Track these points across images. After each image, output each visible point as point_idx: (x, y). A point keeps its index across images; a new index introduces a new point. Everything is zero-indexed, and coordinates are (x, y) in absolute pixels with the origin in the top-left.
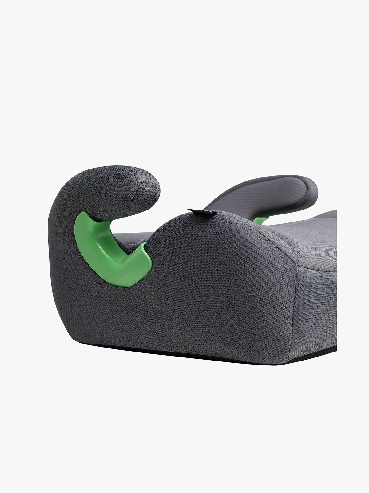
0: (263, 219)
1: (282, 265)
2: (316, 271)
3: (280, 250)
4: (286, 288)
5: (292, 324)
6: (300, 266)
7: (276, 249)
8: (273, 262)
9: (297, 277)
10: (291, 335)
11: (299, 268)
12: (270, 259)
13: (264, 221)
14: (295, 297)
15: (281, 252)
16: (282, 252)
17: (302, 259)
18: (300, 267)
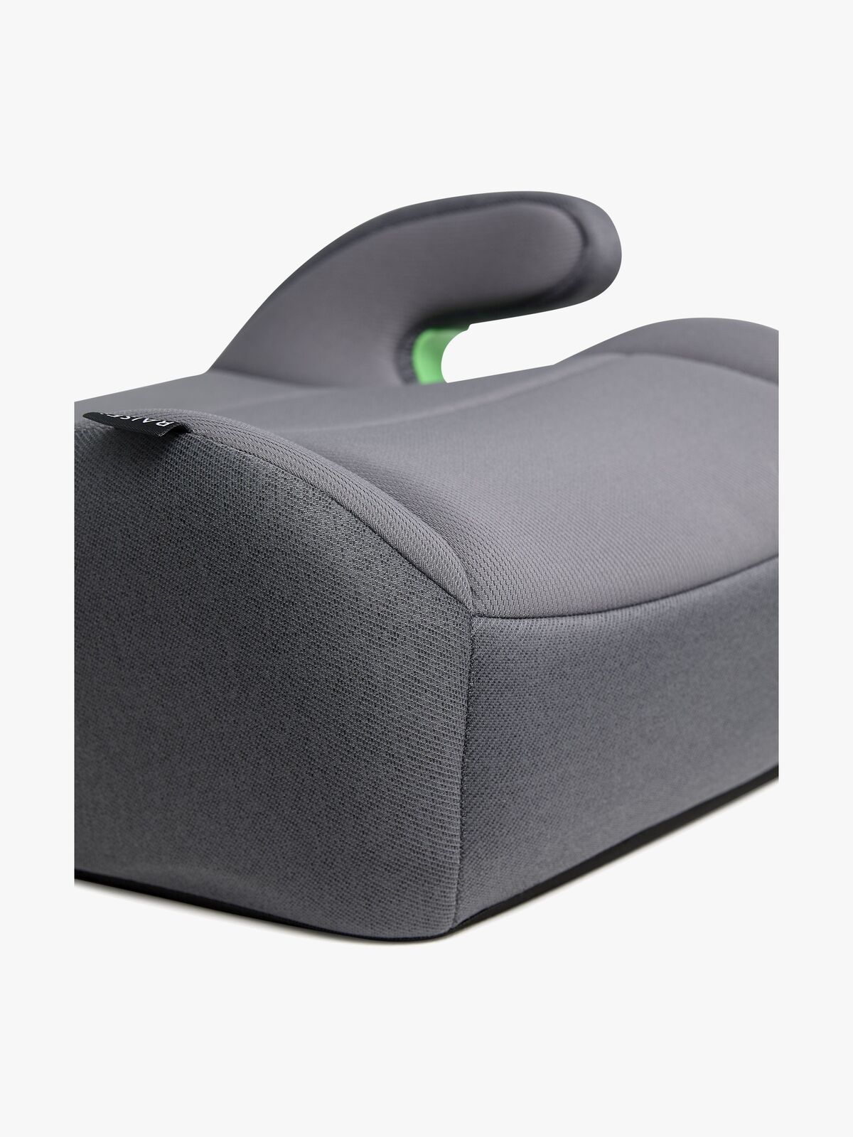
0: (443, 334)
1: (417, 618)
2: (547, 620)
3: (411, 563)
4: (435, 698)
5: (458, 816)
6: (484, 616)
7: (396, 561)
8: (385, 609)
9: (475, 656)
10: (457, 851)
11: (479, 623)
12: (374, 599)
13: (451, 340)
14: (467, 725)
15: (414, 572)
16: (419, 569)
17: (494, 588)
18: (483, 619)
